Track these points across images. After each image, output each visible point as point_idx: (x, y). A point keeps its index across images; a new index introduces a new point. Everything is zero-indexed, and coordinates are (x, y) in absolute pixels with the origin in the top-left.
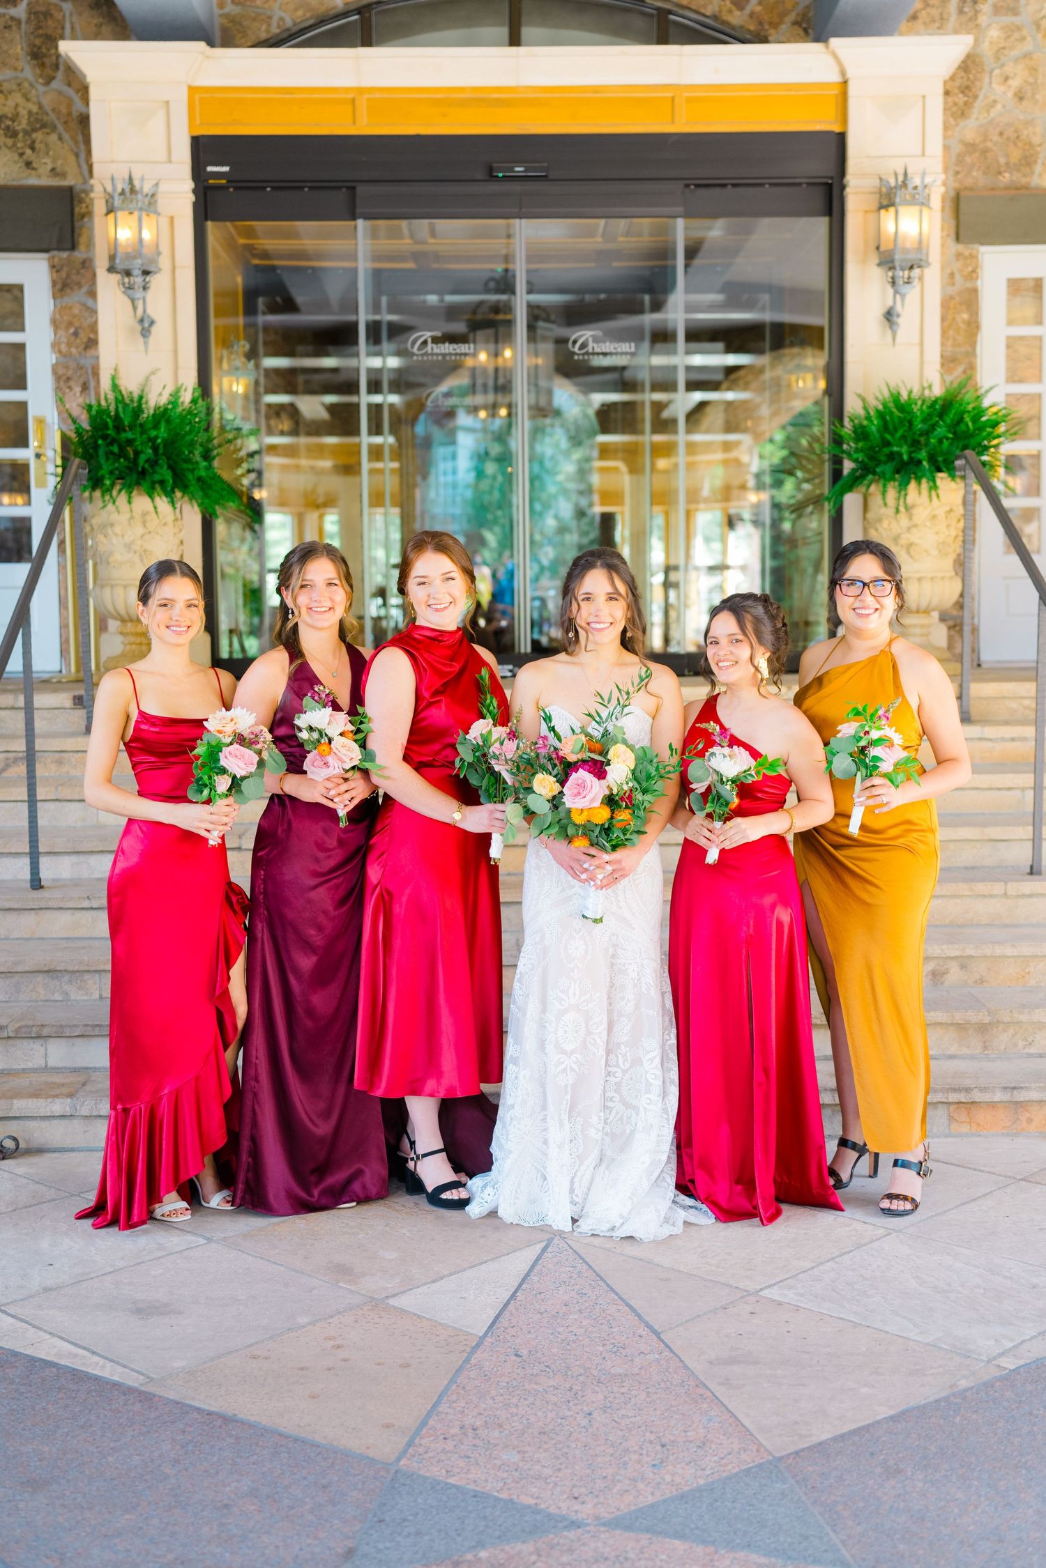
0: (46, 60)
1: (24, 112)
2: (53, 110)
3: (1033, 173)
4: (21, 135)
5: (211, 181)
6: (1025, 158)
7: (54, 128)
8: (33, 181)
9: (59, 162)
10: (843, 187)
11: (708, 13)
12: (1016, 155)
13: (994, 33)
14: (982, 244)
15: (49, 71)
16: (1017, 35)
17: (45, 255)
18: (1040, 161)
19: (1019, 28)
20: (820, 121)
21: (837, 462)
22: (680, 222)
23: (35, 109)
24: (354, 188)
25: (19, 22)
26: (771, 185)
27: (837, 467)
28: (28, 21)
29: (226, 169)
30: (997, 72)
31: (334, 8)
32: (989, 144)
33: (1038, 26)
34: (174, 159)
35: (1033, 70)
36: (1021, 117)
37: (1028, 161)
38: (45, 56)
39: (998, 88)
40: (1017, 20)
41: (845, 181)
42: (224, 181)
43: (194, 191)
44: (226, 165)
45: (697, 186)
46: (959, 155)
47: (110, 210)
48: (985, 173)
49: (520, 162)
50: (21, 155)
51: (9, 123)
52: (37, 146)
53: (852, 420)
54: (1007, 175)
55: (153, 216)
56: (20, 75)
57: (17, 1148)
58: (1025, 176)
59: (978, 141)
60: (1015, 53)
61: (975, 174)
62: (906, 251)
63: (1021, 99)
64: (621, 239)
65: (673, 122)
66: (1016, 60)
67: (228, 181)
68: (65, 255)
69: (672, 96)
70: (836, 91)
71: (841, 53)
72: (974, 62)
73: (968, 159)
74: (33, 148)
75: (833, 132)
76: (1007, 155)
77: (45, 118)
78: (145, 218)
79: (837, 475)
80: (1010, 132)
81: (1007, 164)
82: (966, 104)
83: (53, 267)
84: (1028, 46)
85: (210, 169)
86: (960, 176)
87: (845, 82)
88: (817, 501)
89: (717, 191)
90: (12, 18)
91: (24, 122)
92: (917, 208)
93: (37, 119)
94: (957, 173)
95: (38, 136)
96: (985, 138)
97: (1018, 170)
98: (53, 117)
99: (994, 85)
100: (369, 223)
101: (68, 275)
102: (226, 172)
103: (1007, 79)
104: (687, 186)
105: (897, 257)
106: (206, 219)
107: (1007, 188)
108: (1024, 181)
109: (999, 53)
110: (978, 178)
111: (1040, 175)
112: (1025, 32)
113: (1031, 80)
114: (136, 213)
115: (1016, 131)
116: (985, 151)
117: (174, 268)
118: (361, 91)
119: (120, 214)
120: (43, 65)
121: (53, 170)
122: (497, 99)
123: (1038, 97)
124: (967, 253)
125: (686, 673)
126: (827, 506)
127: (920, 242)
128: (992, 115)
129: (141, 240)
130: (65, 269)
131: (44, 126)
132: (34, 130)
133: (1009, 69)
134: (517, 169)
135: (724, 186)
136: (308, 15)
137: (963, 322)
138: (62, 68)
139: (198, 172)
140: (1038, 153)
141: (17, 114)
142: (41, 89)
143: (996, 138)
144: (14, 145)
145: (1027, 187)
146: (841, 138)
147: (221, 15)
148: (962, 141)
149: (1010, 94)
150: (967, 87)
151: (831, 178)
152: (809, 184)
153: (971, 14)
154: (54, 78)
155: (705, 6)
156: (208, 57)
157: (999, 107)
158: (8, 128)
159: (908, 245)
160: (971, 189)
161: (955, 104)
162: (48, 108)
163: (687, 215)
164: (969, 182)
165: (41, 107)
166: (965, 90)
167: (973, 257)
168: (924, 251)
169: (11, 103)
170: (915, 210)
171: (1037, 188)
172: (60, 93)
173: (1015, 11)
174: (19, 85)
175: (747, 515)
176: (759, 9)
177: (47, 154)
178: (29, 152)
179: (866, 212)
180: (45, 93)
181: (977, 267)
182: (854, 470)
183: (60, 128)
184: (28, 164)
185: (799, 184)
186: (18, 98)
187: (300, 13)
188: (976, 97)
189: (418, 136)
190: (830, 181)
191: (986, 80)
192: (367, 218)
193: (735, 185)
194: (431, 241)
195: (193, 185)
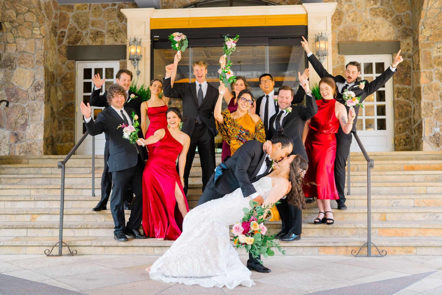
0: (121, 17)
1: (115, 29)
2: (122, 28)
3: (357, 38)
4: (114, 34)
5: (155, 40)
6: (355, 34)
7: (122, 32)
8: (117, 44)
9: (123, 40)
11: (277, 3)
12: (352, 34)
13: (346, 6)
14: (345, 55)
15: (121, 20)
16: (351, 7)
17: (119, 61)
18: (358, 35)
19: (352, 5)
20: (302, 23)
22: (268, 47)
23: (118, 28)
25: (115, 9)
28: (118, 9)
29: (158, 36)
30: (347, 15)
31: (188, 4)
32: (346, 31)
33: (356, 5)
34: (146, 34)
35: (356, 14)
36: (353, 25)
37: (356, 35)
38: (121, 16)
39: (348, 19)
40: (351, 3)
41: (307, 36)
45: (272, 38)
46: (339, 34)
47: (130, 45)
48: (345, 38)
49: (228, 34)
50: (114, 38)
51: (112, 31)
52: (118, 36)
54: (351, 38)
55: (140, 46)
56: (115, 21)
57: (76, 253)
58: (355, 39)
59: (343, 30)
60: (351, 11)
61: (343, 38)
62: (322, 51)
63: (353, 21)
65: (265, 24)
66: (351, 12)
67: (159, 39)
68: (123, 60)
69: (265, 18)
70: (305, 16)
71: (305, 7)
72: (341, 13)
73: (341, 35)
74: (117, 37)
75: (304, 25)
76: (350, 34)
77: (120, 30)
78: (138, 47)
80: (351, 28)
81: (351, 36)
82: (340, 22)
83: (120, 63)
84: (354, 9)
85: (154, 37)
86: (339, 39)
87: (307, 14)
89: (277, 40)
90: (114, 9)
91: (115, 31)
92: (325, 41)
93: (118, 30)
94: (338, 38)
95: (118, 34)
96: (345, 30)
97: (353, 37)
98: (122, 30)
99: (347, 18)
101: (124, 65)
103: (349, 16)
104: (269, 38)
105: (320, 53)
106: (154, 48)
107: (350, 41)
108: (355, 40)
109: (347, 11)
110: (343, 39)
111: (359, 38)
112: (353, 6)
113: (355, 17)
114: (136, 46)
115: (352, 28)
116: (345, 33)
117: (145, 59)
118: (190, 18)
119: (132, 46)
120: (120, 18)
121: (121, 41)
122: (223, 19)
123: (357, 20)
124: (341, 57)
127: (325, 49)
128: (346, 25)
129: (136, 52)
130: (123, 64)
131: (120, 32)
132: (118, 33)
133: (350, 14)
135: (278, 38)
136: (182, 5)
137: (341, 73)
138: (125, 19)
139: (152, 38)
140: (358, 33)
141: (114, 29)
142: (120, 23)
143: (347, 30)
144: (113, 36)
145: (356, 41)
146: (307, 27)
147: (162, 6)
148: (339, 31)
149: (350, 20)
150: (340, 18)
153: (340, 2)
154: (123, 21)
155: (276, 1)
156: (155, 11)
157: (348, 23)
158: (112, 32)
159: (323, 50)
160: (342, 42)
161: (337, 22)
162: (121, 28)
163: (269, 45)
164: (341, 40)
165: (119, 27)
166: (339, 19)
167: (343, 58)
168: (327, 51)
169: (113, 27)
170: (324, 41)
171: (358, 41)
172: (124, 24)
173: (351, 2)
174: (115, 23)
176: (289, 1)
177: (120, 38)
178: (116, 37)
179: (313, 44)
180: (121, 24)
181: (344, 60)
183: (124, 32)
184: (116, 40)
185: (297, 38)
186: (114, 26)
187: (180, 5)
188: (342, 20)
189: (204, 28)
191: (345, 16)
192: (192, 47)
193: (281, 38)
194: (211, 57)
195: (150, 41)
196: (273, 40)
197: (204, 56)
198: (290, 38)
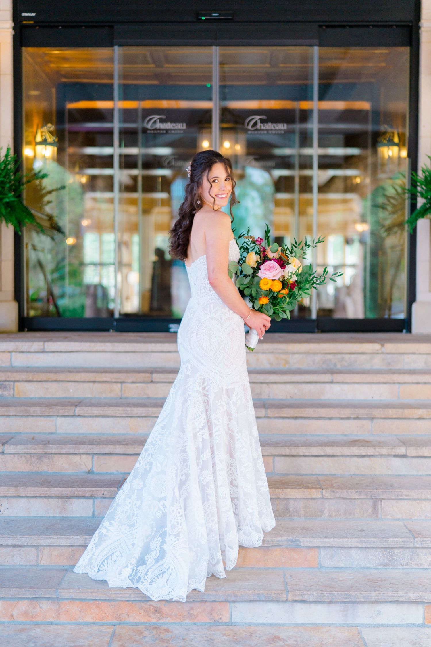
5: (24, 22)
10: (418, 28)
21: (414, 198)
22: (316, 49)
24: (112, 27)
26: (373, 26)
27: (414, 202)
29: (33, 14)
34: (2, 8)
41: (420, 24)
42: (32, 22)
43: (14, 28)
44: (34, 12)
45: (327, 26)
49: (215, 11)
53: (424, 171)
64: (281, 65)
67: (35, 22)
79: (413, 206)
85: (23, 14)
88: (400, 225)
89: (339, 30)
100: (122, 48)
102: (33, 17)
104: (321, 26)
106: (21, 45)
125: (316, 330)
126: (406, 226)
134: (214, 14)
135: (344, 27)
139: (16, 17)
151: (412, 22)
152: (397, 26)
163: (320, 45)
175: (356, 238)
182: (425, 205)
185: (391, 26)
190: (410, 24)
192: (120, 45)
193: (351, 26)
194: (167, 65)
195: (13, 25)
196: (330, 30)
197: (147, 63)
198: (374, 26)
